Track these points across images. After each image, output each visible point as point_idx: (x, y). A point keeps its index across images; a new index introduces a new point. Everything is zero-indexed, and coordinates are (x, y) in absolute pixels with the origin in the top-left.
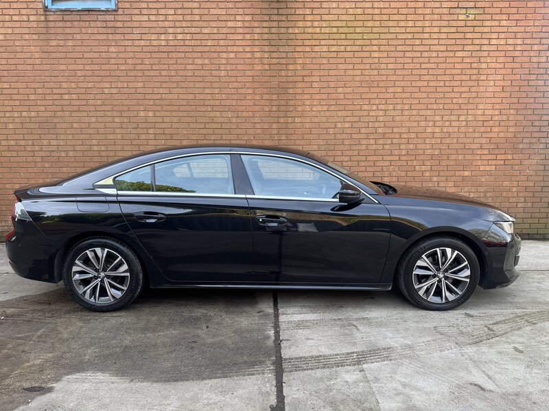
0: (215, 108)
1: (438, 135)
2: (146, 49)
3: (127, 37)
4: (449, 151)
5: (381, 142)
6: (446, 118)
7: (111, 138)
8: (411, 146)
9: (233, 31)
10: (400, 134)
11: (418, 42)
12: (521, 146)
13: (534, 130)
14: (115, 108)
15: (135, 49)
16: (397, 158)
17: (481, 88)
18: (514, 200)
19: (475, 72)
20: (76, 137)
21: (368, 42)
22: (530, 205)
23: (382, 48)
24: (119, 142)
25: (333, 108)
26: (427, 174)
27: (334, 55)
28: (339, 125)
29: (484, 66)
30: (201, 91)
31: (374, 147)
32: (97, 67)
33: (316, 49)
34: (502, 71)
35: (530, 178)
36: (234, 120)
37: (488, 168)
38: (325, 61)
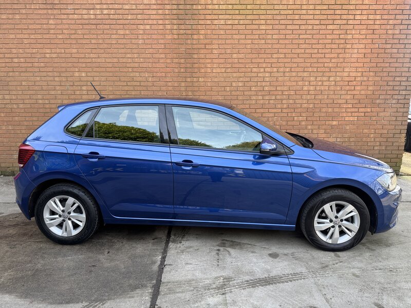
0: (135, 70)
1: (313, 92)
2: (78, 22)
3: (63, 11)
4: (321, 105)
5: (267, 98)
6: (319, 79)
7: (53, 93)
8: (291, 101)
9: (148, 7)
10: (282, 91)
11: (297, 17)
12: (378, 101)
13: (389, 89)
14: (55, 70)
15: (69, 22)
16: (280, 110)
17: (347, 54)
18: (372, 144)
19: (343, 41)
20: (25, 92)
21: (257, 17)
22: (384, 148)
23: (269, 22)
24: (59, 97)
25: (229, 70)
26: (303, 123)
27: (230, 27)
28: (234, 84)
29: (350, 37)
30: (123, 55)
31: (262, 102)
32: (39, 36)
33: (216, 22)
34: (364, 41)
35: (385, 127)
36: (150, 79)
37: (351, 119)
38: (222, 32)
